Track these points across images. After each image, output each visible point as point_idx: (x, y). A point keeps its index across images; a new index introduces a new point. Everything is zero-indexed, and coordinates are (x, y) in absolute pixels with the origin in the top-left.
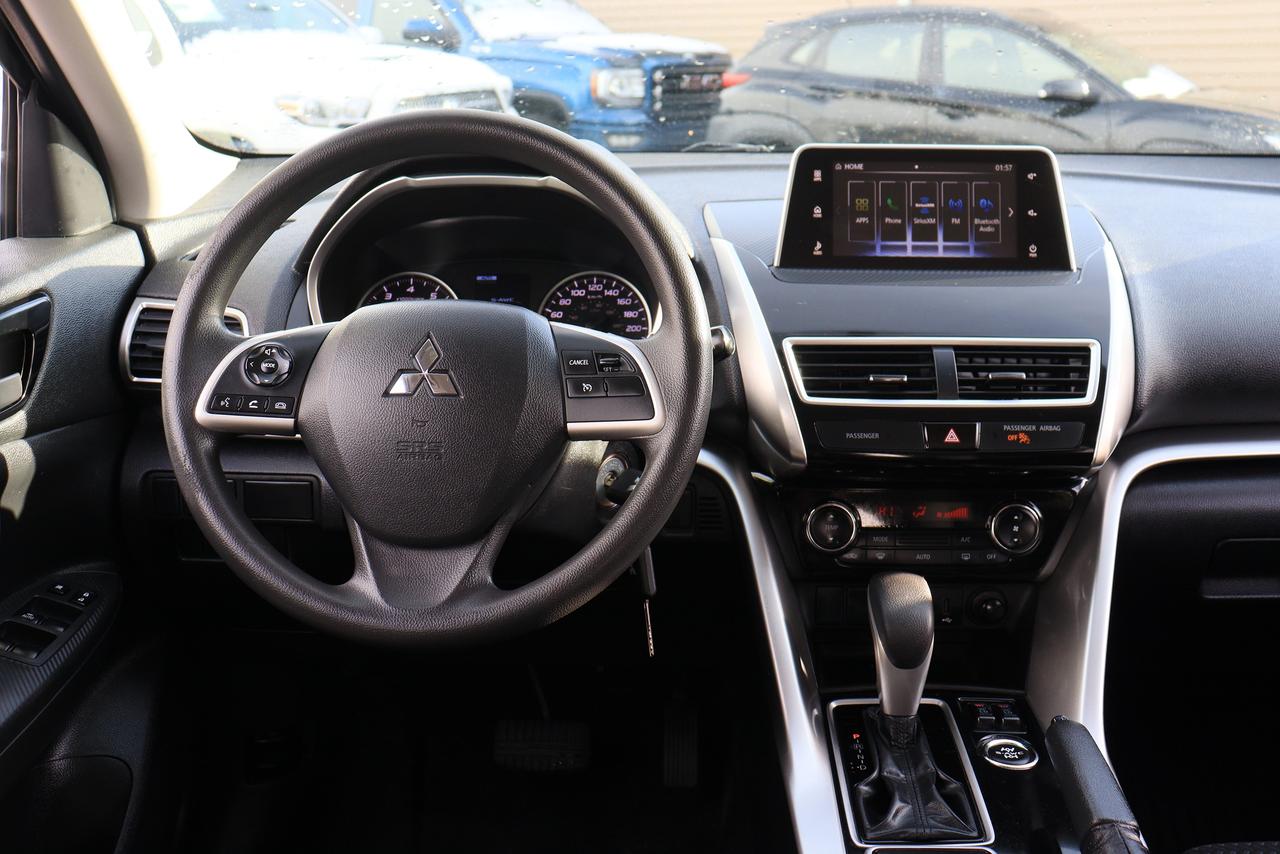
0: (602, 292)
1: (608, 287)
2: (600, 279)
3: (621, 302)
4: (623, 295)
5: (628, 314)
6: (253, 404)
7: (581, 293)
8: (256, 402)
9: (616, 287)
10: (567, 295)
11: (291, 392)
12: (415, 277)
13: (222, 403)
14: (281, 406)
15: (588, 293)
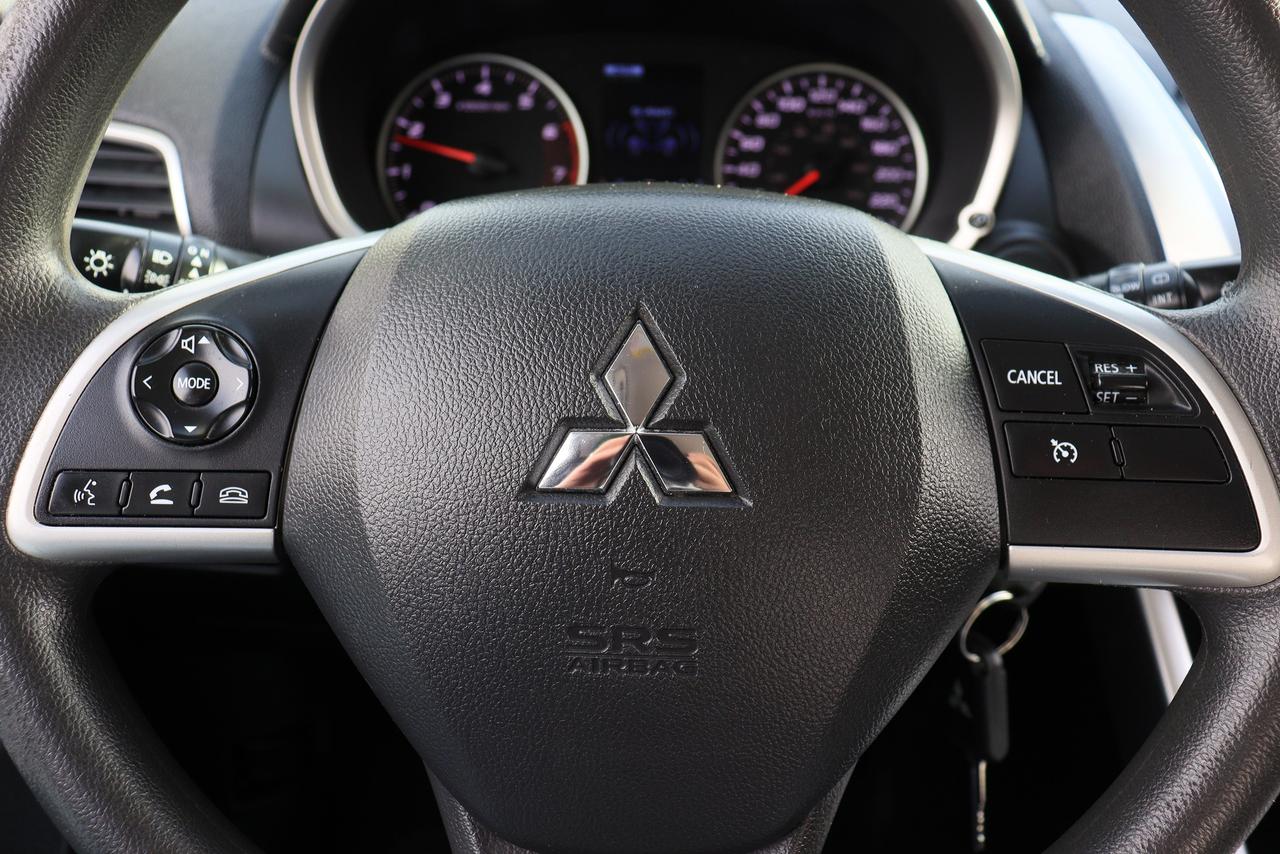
0: (834, 106)
1: (846, 94)
2: (832, 79)
3: (869, 124)
4: (872, 112)
5: (881, 148)
6: (161, 495)
7: (794, 105)
8: (166, 488)
9: (863, 96)
10: (770, 107)
11: (257, 454)
12: (493, 66)
13: (77, 496)
14: (234, 495)
15: (810, 105)
